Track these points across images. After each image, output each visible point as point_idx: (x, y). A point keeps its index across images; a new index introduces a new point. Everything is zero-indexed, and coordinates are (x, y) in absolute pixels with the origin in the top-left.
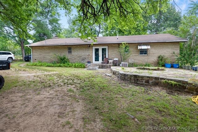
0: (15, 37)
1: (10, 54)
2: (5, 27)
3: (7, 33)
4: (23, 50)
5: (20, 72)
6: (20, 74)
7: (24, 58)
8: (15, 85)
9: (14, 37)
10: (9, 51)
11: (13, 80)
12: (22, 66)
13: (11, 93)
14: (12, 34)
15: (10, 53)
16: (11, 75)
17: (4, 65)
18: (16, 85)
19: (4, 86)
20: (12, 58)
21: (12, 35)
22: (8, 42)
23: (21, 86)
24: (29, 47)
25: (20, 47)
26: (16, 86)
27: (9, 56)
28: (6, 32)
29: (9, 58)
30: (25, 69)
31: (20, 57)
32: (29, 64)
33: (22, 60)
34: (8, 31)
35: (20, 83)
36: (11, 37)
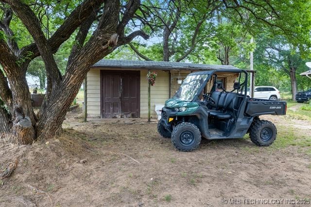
0: (281, 62)
1: (273, 90)
2: (267, 49)
3: (270, 57)
4: (294, 82)
5: (294, 120)
6: (295, 124)
7: (295, 97)
8: (292, 142)
9: (279, 62)
10: (272, 85)
11: (285, 132)
12: (294, 110)
13: (288, 154)
14: (277, 57)
15: (274, 88)
16: (281, 125)
17: (278, 108)
18: (294, 143)
19: (276, 140)
20: (275, 96)
21: (277, 59)
22: (271, 71)
23: (303, 147)
24: (309, 75)
25: (288, 77)
26: (293, 145)
27: (273, 93)
28: (268, 56)
29: (272, 96)
30: (300, 115)
31: (286, 95)
32: (307, 108)
33: (292, 100)
34: (270, 54)
35: (299, 141)
36: (275, 62)
